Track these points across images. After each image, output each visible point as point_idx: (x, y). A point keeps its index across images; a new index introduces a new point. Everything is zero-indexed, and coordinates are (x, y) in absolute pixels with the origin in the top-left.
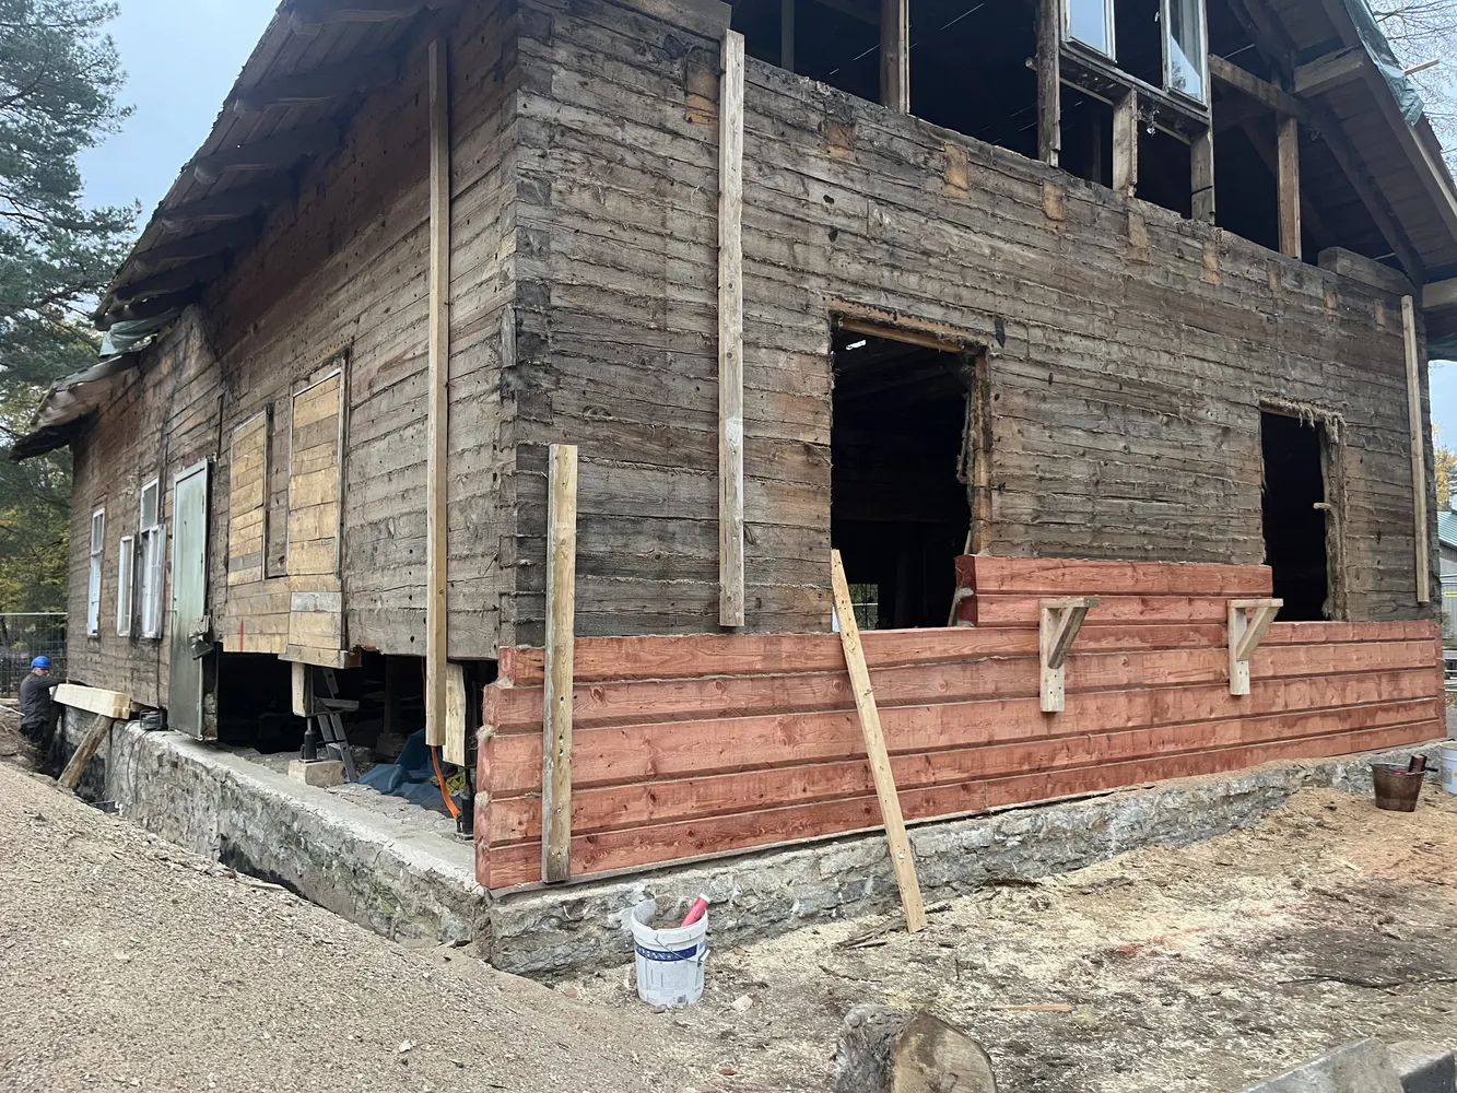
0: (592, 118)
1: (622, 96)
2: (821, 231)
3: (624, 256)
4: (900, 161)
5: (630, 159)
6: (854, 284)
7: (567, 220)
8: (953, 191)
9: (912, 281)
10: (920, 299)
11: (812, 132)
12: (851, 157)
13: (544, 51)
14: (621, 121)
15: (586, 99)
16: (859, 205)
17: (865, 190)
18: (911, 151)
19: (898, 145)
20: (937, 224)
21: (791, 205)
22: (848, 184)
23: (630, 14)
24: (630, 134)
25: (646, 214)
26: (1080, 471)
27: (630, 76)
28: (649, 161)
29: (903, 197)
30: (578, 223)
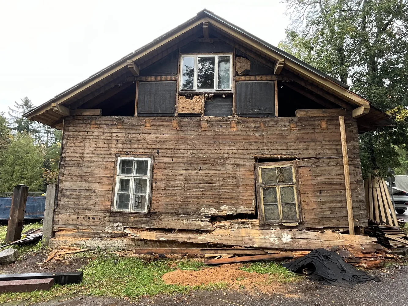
0: (75, 133)
1: (79, 128)
2: (115, 141)
3: (78, 151)
4: (134, 125)
5: (80, 137)
6: (121, 148)
7: (69, 148)
8: (146, 128)
9: (135, 146)
10: (137, 149)
11: (114, 125)
12: (122, 127)
13: (68, 125)
14: (79, 132)
15: (74, 130)
16: (124, 135)
17: (125, 132)
18: (136, 123)
19: (133, 123)
20: (142, 134)
21: (109, 138)
22: (121, 132)
23: (82, 116)
24: (80, 134)
25: (82, 144)
26: (181, 178)
27: (81, 125)
28: (83, 137)
29: (134, 131)
30: (71, 148)
